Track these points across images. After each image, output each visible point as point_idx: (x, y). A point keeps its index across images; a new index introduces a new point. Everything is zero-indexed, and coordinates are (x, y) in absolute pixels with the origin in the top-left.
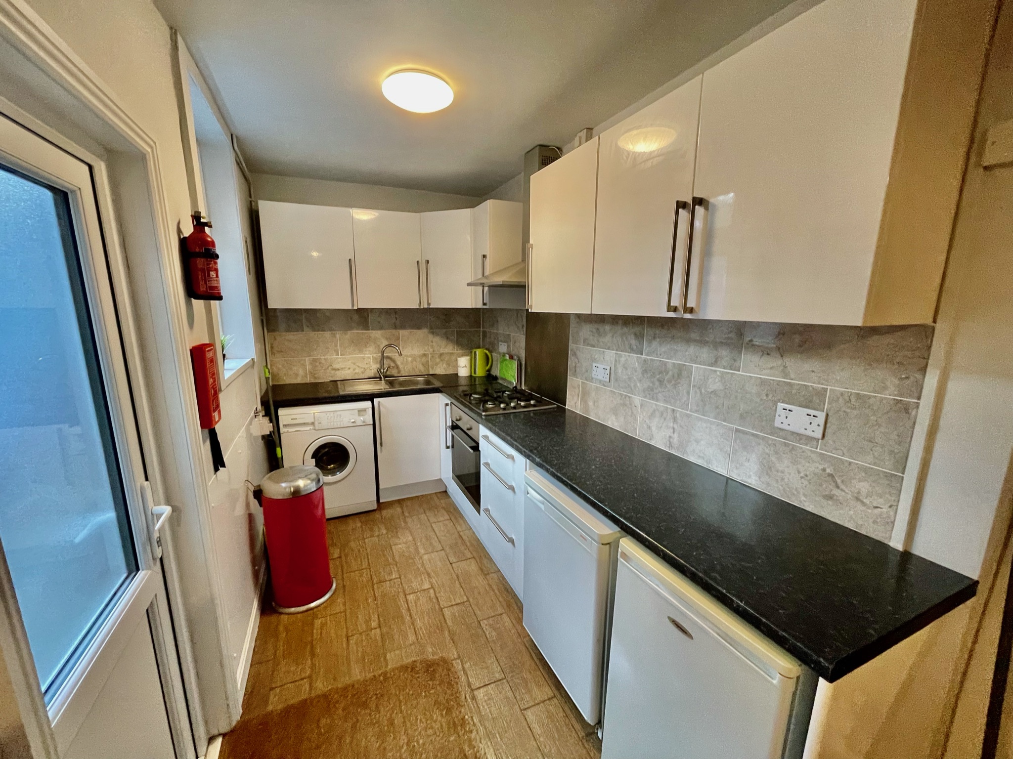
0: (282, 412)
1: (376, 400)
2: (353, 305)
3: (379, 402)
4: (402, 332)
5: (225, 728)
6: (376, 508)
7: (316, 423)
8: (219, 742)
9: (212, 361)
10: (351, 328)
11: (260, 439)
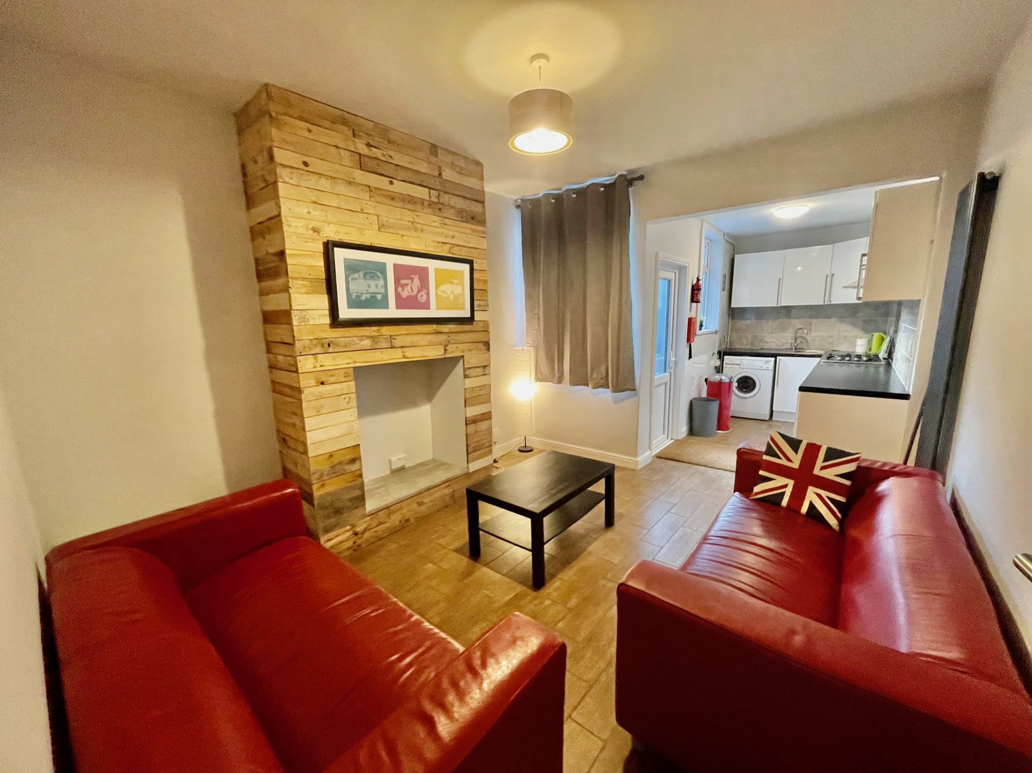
0: (726, 357)
1: (778, 358)
2: (777, 304)
3: (780, 359)
4: (814, 321)
5: (676, 439)
6: (767, 419)
7: (741, 365)
8: (673, 441)
9: (694, 322)
10: (778, 318)
11: (714, 368)
